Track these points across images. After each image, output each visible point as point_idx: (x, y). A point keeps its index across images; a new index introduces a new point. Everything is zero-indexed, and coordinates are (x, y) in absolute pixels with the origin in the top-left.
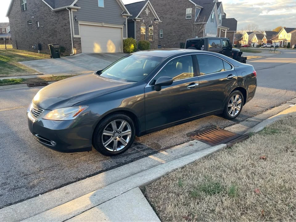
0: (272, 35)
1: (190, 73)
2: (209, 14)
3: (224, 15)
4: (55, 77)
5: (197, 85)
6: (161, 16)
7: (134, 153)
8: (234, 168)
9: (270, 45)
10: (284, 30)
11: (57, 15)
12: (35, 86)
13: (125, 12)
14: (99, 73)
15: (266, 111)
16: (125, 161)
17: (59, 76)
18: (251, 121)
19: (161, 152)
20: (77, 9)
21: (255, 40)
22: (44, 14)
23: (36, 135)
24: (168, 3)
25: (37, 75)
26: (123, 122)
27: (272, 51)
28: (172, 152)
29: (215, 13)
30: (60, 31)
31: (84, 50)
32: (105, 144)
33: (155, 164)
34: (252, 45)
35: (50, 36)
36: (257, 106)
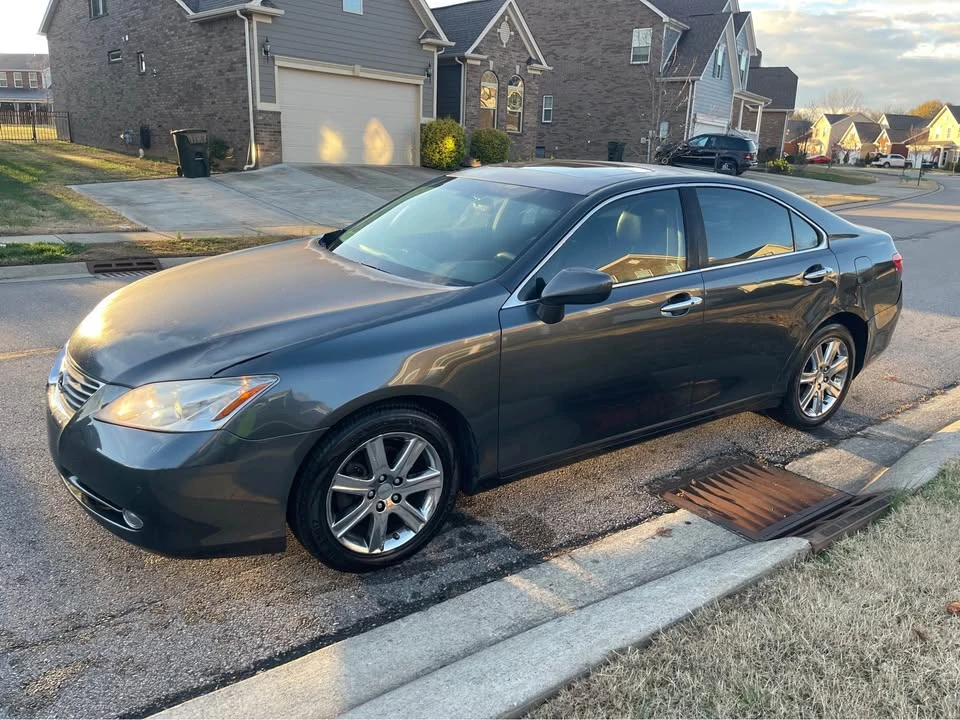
0: (906, 126)
1: (672, 258)
2: (708, 49)
3: (756, 55)
4: (187, 241)
5: (698, 301)
6: (550, 50)
7: (448, 561)
8: (852, 655)
9: (903, 161)
10: (948, 113)
11: (206, 35)
12: (115, 271)
13: (433, 33)
14: (330, 241)
15: (927, 399)
16: (414, 595)
17: (201, 237)
18: (881, 439)
19: (554, 561)
20: (273, 17)
21: (852, 140)
22: (161, 29)
23: (73, 479)
24: (574, 9)
25: (127, 231)
26: (412, 441)
27: (908, 179)
28: (597, 562)
29: (726, 49)
30: (215, 88)
31: (291, 153)
32: (339, 528)
33: (533, 613)
34: (842, 157)
35: (181, 102)
36: (893, 379)
